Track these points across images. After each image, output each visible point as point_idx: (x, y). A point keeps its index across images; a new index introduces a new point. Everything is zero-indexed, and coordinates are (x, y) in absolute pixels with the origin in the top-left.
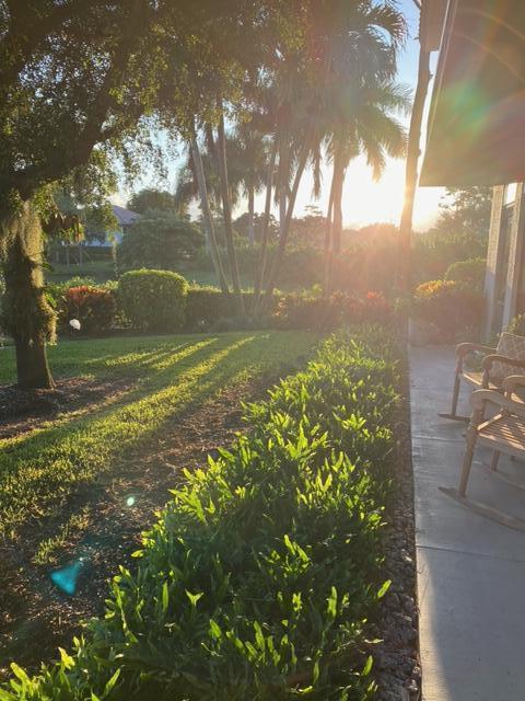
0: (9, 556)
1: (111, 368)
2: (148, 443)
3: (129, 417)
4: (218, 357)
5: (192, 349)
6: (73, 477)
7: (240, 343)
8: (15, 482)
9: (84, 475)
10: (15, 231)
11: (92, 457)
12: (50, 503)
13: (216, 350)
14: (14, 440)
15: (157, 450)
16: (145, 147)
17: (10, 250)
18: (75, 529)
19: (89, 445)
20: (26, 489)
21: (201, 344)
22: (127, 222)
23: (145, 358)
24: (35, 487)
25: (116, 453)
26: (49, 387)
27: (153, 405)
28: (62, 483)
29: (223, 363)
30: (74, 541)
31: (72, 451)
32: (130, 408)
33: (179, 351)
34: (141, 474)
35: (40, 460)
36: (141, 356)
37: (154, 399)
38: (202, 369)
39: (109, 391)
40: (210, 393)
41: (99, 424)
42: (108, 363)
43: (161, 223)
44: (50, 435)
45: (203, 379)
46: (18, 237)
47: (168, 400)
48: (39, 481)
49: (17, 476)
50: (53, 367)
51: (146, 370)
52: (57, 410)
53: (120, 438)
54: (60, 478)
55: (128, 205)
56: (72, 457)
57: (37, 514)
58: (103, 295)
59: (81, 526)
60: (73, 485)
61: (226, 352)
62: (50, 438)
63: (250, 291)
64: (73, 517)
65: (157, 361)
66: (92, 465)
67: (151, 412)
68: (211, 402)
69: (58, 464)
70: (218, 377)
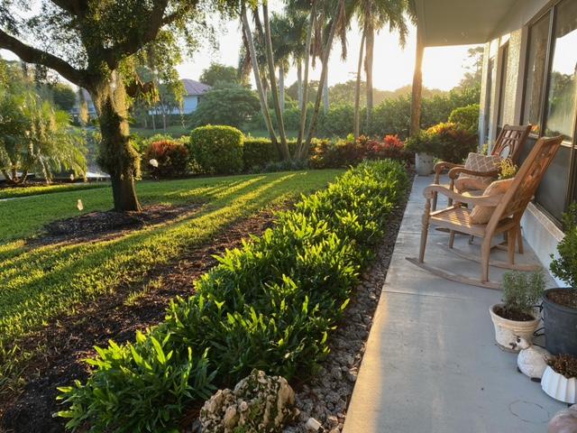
0: (109, 303)
1: (184, 198)
2: (206, 241)
3: (194, 225)
4: (264, 188)
5: (245, 184)
6: (152, 260)
7: (283, 179)
8: (112, 263)
9: (158, 259)
10: (106, 94)
11: (165, 248)
12: (135, 275)
13: (264, 184)
14: (112, 241)
15: (211, 245)
16: (202, 26)
17: (103, 108)
18: (152, 288)
19: (164, 242)
20: (120, 267)
21: (253, 181)
22: (200, 93)
23: (209, 191)
24: (126, 266)
25: (183, 247)
26: (137, 210)
27: (211, 218)
28: (144, 263)
29: (267, 192)
30: (151, 294)
31: (152, 245)
32: (194, 221)
33: (236, 185)
34: (200, 258)
35: (129, 251)
36: (206, 190)
37: (212, 215)
38: (251, 196)
39: (182, 212)
40: (255, 210)
41: (171, 230)
42: (182, 194)
43: (227, 92)
44: (137, 237)
45: (251, 201)
46: (109, 98)
47: (222, 215)
48: (128, 262)
49: (114, 260)
50: (141, 198)
51: (209, 198)
52: (142, 224)
53: (186, 238)
54: (142, 260)
55: (201, 79)
56: (152, 249)
57: (127, 280)
58: (178, 147)
59: (156, 286)
60: (152, 265)
61: (270, 185)
62: (137, 239)
63: (295, 141)
64: (151, 281)
65: (218, 192)
66: (165, 253)
67: (210, 223)
68: (254, 216)
69: (142, 252)
70: (262, 201)
